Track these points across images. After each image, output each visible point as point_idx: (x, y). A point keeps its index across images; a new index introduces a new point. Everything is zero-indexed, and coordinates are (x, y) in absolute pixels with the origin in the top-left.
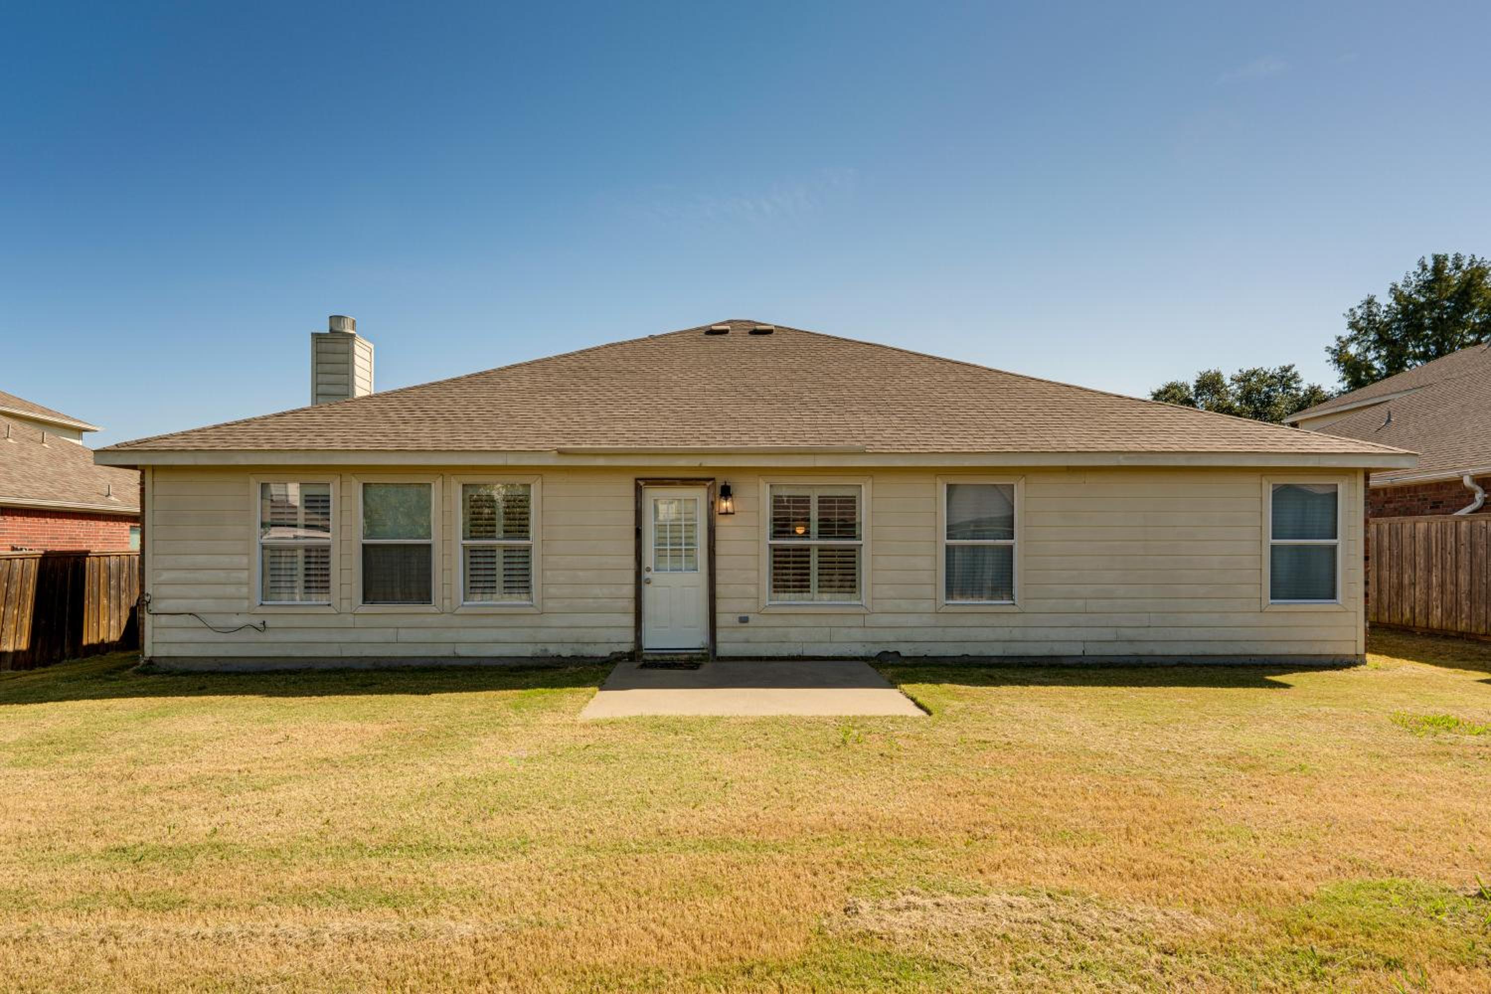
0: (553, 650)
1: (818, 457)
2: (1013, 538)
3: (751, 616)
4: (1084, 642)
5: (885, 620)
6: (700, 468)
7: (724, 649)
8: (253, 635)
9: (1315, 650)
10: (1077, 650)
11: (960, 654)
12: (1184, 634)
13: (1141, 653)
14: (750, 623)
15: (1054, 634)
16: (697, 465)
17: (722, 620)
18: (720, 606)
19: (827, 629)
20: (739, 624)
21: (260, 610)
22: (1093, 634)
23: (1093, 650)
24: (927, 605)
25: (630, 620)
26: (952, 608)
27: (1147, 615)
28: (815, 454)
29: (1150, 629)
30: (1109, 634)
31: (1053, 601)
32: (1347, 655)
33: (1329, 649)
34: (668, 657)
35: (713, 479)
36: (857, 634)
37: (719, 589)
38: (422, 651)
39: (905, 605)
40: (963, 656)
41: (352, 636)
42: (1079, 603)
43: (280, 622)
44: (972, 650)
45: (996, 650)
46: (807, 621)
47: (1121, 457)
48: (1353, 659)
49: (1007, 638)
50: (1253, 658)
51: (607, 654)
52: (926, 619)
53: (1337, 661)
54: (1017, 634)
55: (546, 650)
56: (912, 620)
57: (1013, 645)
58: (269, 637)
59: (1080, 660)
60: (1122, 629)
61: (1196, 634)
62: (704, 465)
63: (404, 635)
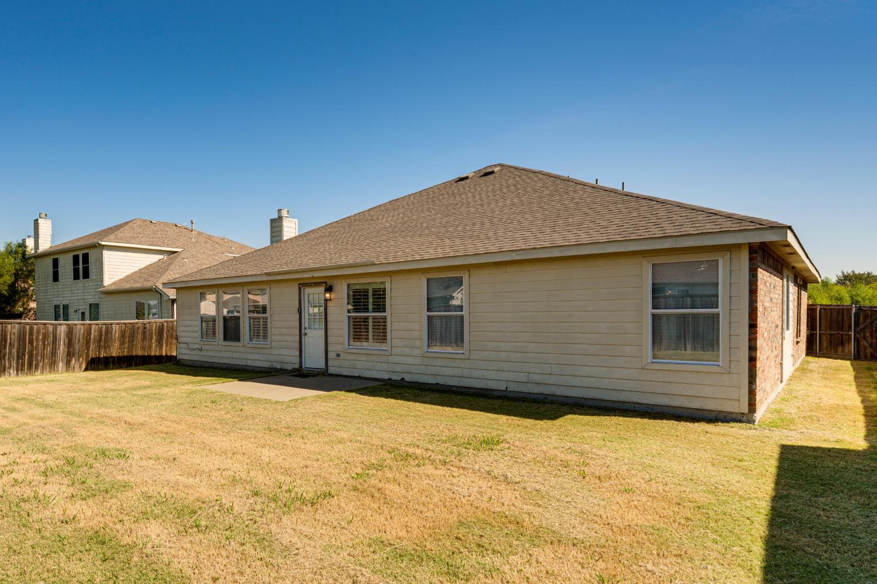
0: (275, 365)
1: (357, 268)
2: (462, 311)
3: (341, 354)
4: (508, 381)
5: (397, 359)
6: (313, 277)
7: (331, 370)
8: (198, 353)
9: (696, 404)
10: (502, 386)
11: (435, 383)
12: (576, 382)
13: (546, 393)
14: (341, 358)
15: (488, 375)
16: (311, 276)
17: (331, 355)
18: (329, 349)
19: (372, 363)
20: (336, 358)
21: (201, 342)
22: (513, 377)
23: (513, 387)
24: (417, 352)
25: (297, 353)
26: (430, 353)
27: (550, 365)
28: (355, 267)
29: (552, 376)
30: (523, 377)
31: (487, 352)
32: (732, 413)
33: (710, 405)
34: (310, 372)
35: (326, 282)
36: (385, 366)
37: (329, 339)
38: (239, 363)
39: (407, 351)
40: (436, 384)
41: (220, 355)
42: (503, 354)
43: (209, 348)
44: (441, 381)
45: (454, 382)
46: (363, 358)
47: (514, 254)
48: (739, 417)
49: (460, 375)
50: (637, 406)
51: (291, 369)
52: (418, 361)
53: (721, 416)
54: (466, 373)
55: (272, 365)
56: (410, 360)
57: (463, 379)
58: (203, 353)
59: (505, 393)
60: (532, 374)
61: (586, 382)
62: (314, 276)
63: (235, 355)
